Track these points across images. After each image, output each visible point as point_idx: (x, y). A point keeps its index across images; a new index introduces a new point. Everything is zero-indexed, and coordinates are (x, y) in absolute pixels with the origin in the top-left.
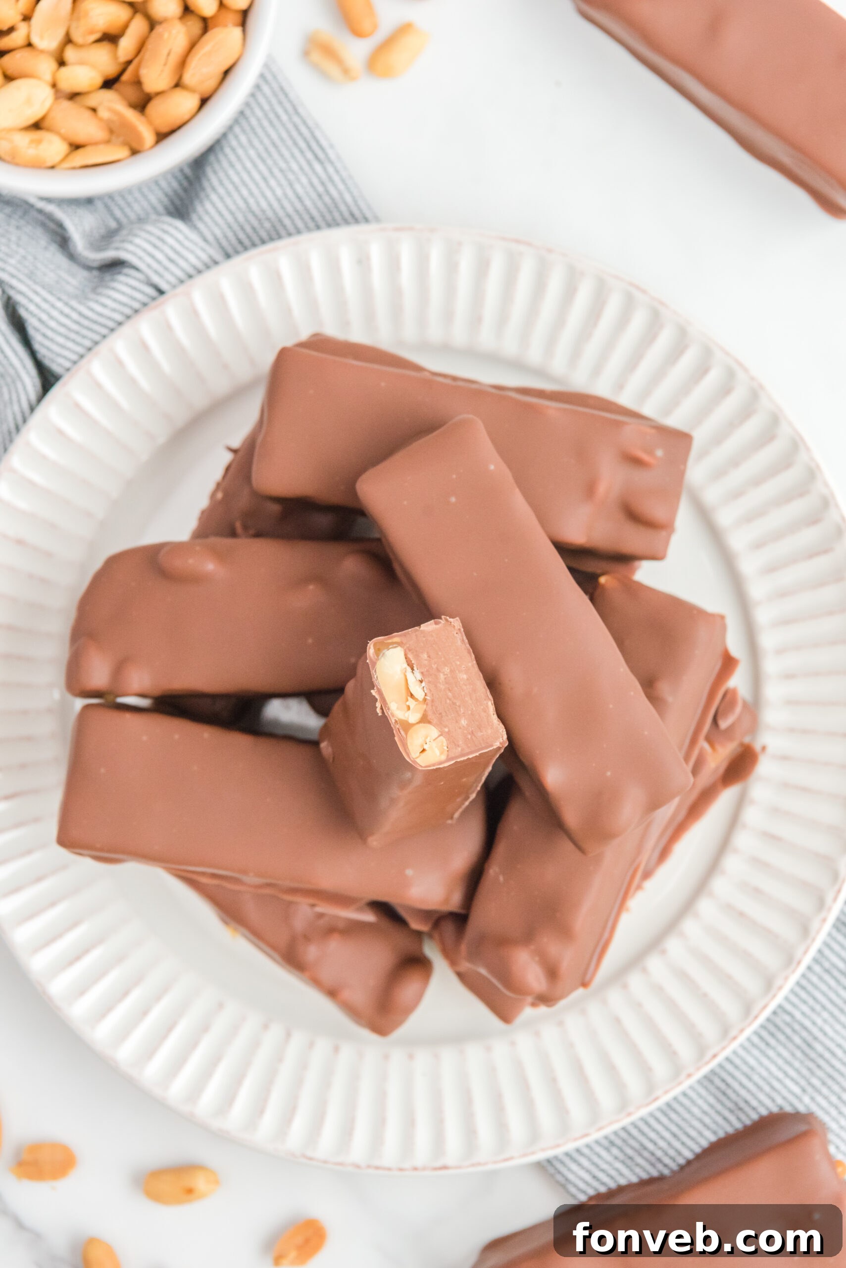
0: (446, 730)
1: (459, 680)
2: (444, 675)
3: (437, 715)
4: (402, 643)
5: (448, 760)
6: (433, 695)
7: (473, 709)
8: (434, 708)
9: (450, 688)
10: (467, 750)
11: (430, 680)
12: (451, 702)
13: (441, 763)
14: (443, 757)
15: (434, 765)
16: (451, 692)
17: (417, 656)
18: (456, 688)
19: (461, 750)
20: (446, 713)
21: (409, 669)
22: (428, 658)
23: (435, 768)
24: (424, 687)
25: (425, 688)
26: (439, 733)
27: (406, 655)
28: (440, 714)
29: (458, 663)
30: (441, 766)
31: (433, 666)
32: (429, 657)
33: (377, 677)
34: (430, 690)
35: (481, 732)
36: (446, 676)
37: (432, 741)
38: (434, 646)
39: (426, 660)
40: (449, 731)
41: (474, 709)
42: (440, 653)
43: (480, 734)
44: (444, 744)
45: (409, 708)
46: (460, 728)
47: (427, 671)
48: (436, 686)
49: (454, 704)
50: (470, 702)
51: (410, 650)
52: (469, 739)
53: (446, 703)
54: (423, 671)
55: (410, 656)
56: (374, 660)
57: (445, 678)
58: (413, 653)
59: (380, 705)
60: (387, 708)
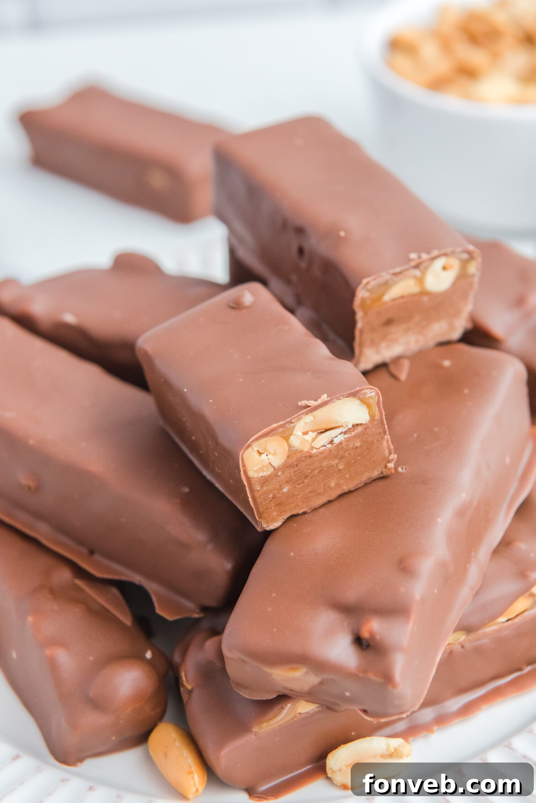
0: (280, 474)
1: (330, 479)
2: (337, 464)
3: (296, 463)
4: (374, 421)
5: (248, 478)
6: (318, 456)
7: (299, 495)
8: (303, 459)
9: (322, 472)
10: (257, 495)
11: (333, 452)
12: (308, 474)
13: (245, 472)
14: (251, 474)
15: (244, 466)
16: (318, 472)
17: (357, 436)
18: (321, 477)
19: (258, 490)
20: (297, 471)
21: (344, 430)
22: (355, 447)
23: (241, 467)
24: (326, 446)
25: (324, 448)
26: (276, 467)
27: (361, 424)
28: (297, 466)
29: (347, 476)
30: (242, 473)
31: (347, 453)
32: (357, 447)
33: (340, 399)
34: (323, 453)
35: (275, 507)
36: (335, 465)
37: (269, 461)
38: (367, 451)
39: (354, 445)
40: (278, 476)
41: (299, 497)
42: (359, 458)
43: (272, 505)
44: (265, 473)
45: (305, 433)
46: (280, 486)
47: (342, 448)
48: (325, 458)
49: (306, 477)
50: (307, 492)
51: (365, 429)
52: (268, 496)
53: (307, 469)
54: (343, 444)
55: (360, 429)
56: (358, 395)
57: (333, 466)
58: (362, 432)
59: (310, 405)
60: (307, 412)
